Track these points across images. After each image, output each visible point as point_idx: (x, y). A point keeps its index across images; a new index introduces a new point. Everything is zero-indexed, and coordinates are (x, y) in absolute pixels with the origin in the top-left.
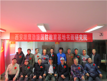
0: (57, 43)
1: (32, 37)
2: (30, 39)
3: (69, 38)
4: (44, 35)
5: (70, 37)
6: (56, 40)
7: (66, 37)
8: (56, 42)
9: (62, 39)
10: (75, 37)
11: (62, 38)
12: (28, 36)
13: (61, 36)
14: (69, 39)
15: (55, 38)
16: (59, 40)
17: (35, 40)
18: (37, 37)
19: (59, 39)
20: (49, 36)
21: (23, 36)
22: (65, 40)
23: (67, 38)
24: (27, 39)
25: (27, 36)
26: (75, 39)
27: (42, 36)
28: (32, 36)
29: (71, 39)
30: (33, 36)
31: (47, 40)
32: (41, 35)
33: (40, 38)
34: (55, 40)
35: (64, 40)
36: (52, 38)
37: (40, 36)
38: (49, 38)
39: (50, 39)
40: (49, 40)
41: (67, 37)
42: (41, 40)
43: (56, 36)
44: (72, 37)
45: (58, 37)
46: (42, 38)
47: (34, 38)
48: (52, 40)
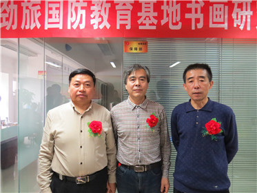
0: (135, 45)
3: (201, 16)
6: (128, 27)
7: (185, 10)
8: (127, 43)
9: (163, 22)
10: (236, 9)
11: (160, 17)
14: (197, 21)
15: (124, 20)
16: (147, 27)
17: (15, 27)
18: (25, 11)
19: (147, 22)
20: (90, 5)
22: (179, 27)
23: (187, 16)
26: (231, 21)
27: (54, 6)
29: (211, 25)
31: (82, 26)
33: (42, 20)
34: (123, 26)
35: (172, 27)
36: (106, 17)
38: (88, 18)
39: (95, 22)
40: (89, 26)
41: (190, 11)
42: (47, 27)
43: (131, 8)
44: (218, 13)
45: (139, 14)
46: (50, 16)
47: (7, 19)
48: (108, 26)
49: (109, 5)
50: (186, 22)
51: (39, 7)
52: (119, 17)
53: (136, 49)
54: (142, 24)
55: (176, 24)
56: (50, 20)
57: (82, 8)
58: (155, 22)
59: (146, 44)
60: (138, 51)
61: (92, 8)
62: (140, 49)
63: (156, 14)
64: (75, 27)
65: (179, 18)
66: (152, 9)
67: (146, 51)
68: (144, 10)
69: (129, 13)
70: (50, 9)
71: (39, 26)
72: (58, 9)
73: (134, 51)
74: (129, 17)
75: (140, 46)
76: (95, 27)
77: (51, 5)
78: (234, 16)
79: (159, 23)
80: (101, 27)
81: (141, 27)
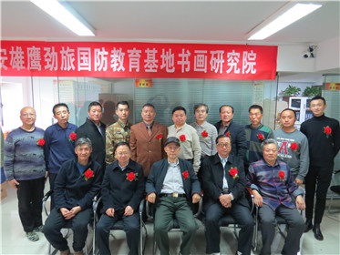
0: (143, 81)
1: (42, 58)
2: (36, 65)
3: (188, 63)
4: (89, 49)
5: (191, 59)
6: (138, 70)
7: (177, 59)
8: (137, 81)
9: (162, 67)
10: (213, 59)
11: (160, 63)
12: (29, 55)
13: (158, 57)
14: (186, 66)
15: (134, 64)
16: (151, 70)
17: (56, 69)
18: (63, 57)
19: (151, 67)
20: (110, 53)
21: (9, 56)
22: (173, 70)
23: (179, 63)
24: (25, 65)
25: (25, 55)
26: (209, 66)
27: (84, 54)
28: (43, 53)
29: (195, 70)
30: (48, 54)
31: (105, 69)
32: (79, 49)
33: (75, 63)
34: (134, 69)
35: (168, 71)
36: (122, 63)
37: (76, 53)
39: (114, 66)
40: (110, 69)
41: (180, 59)
42: (80, 69)
43: (139, 56)
44: (201, 61)
45: (145, 61)
46: (82, 61)
47: (50, 63)
48: (124, 70)
49: (124, 54)
50: (178, 68)
51: (73, 55)
52: (131, 63)
53: (144, 85)
54: (147, 68)
55: (171, 68)
56: (82, 64)
57: (105, 56)
58: (157, 67)
59: (151, 81)
61: (112, 56)
62: (147, 85)
63: (157, 61)
64: (100, 69)
65: (173, 64)
66: (154, 58)
67: (152, 86)
68: (148, 58)
69: (138, 60)
70: (82, 56)
71: (74, 68)
72: (87, 56)
73: (142, 86)
74: (138, 63)
75: (147, 83)
76: (114, 70)
77: (82, 53)
78: (211, 63)
79: (159, 67)
80: (119, 70)
81: (146, 71)
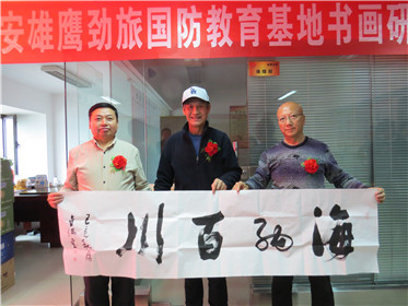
0: (263, 66)
1: (85, 28)
2: (73, 42)
3: (347, 27)
4: (168, 10)
5: (353, 20)
6: (256, 44)
7: (327, 20)
9: (300, 36)
11: (295, 30)
12: (62, 25)
13: (292, 18)
14: (344, 33)
15: (250, 35)
16: (280, 43)
17: (108, 47)
18: (122, 26)
19: (280, 36)
20: (206, 16)
21: (27, 27)
22: (320, 42)
23: (331, 27)
24: (55, 42)
25: (55, 25)
26: (386, 32)
27: (159, 18)
28: (86, 19)
30: (94, 21)
31: (197, 44)
32: (150, 10)
33: (143, 36)
34: (249, 43)
35: (311, 42)
36: (226, 32)
37: (144, 18)
38: (204, 33)
39: (213, 38)
40: (205, 43)
41: (333, 21)
42: (150, 45)
43: (258, 18)
44: (370, 23)
45: (269, 27)
46: (154, 32)
47: (99, 37)
48: (230, 43)
49: (230, 16)
50: (330, 36)
51: (139, 20)
52: (243, 31)
53: (264, 71)
54: (273, 40)
55: (317, 38)
56: (155, 37)
57: (196, 20)
58: (290, 36)
59: (277, 64)
60: (267, 74)
61: (208, 20)
62: (270, 71)
63: (291, 26)
64: (187, 45)
65: (320, 31)
66: (285, 20)
67: (278, 73)
68: (275, 21)
69: (256, 25)
70: (154, 22)
71: (140, 44)
72: (164, 22)
73: (262, 74)
74: (256, 31)
75: (270, 67)
76: (214, 45)
77: (154, 18)
78: (390, 26)
79: (295, 37)
80: (221, 44)
81: (272, 44)
